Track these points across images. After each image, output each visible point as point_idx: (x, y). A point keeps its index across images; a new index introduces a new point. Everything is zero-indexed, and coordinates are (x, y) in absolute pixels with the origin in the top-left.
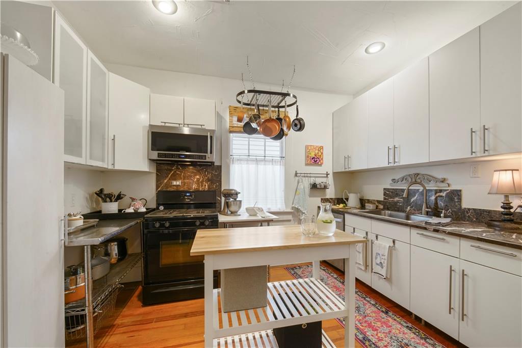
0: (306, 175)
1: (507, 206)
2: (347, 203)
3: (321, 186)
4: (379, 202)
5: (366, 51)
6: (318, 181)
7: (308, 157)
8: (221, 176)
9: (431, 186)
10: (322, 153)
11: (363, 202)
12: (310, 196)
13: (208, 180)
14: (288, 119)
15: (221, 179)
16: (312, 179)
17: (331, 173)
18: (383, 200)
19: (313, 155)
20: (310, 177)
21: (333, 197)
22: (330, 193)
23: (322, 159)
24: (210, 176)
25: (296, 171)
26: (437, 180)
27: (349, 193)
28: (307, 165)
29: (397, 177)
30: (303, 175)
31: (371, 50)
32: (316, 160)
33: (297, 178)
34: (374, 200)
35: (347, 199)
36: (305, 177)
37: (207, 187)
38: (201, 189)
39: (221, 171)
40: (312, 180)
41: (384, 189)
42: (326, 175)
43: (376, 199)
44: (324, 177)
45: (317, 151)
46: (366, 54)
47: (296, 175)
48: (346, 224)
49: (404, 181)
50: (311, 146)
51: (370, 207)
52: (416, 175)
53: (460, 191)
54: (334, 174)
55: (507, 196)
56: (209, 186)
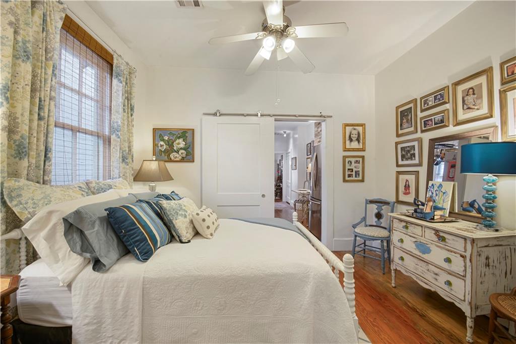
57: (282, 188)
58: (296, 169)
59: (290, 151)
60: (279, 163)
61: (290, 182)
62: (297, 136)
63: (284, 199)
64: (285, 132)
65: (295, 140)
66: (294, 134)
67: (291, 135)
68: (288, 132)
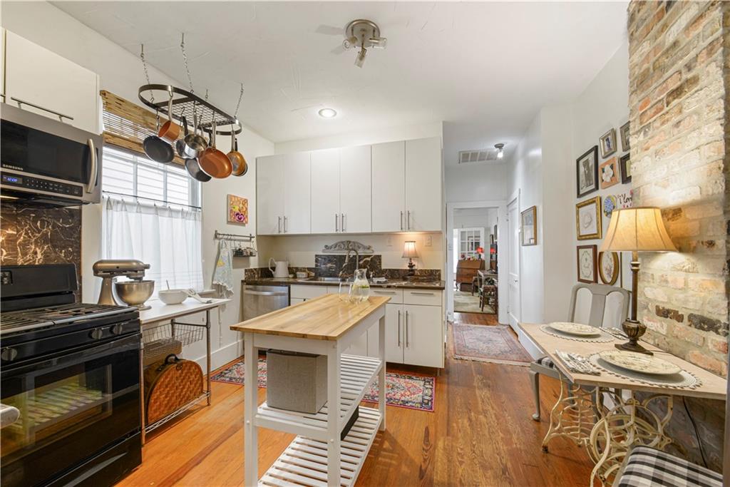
0: (230, 238)
1: (411, 266)
2: (273, 273)
3: (247, 252)
4: (310, 269)
5: (320, 112)
6: (244, 246)
7: (231, 211)
8: (80, 231)
9: (361, 252)
10: (247, 209)
11: (293, 271)
12: (234, 267)
13: (45, 240)
14: (238, 157)
15: (80, 238)
16: (237, 243)
17: (254, 235)
18: (314, 267)
19: (236, 210)
20: (235, 240)
21: (257, 267)
22: (254, 263)
23: (247, 216)
24: (48, 230)
25: (216, 231)
26: (365, 248)
27: (277, 261)
28: (229, 222)
29: (329, 245)
30: (226, 237)
31: (324, 113)
32: (239, 218)
33: (217, 241)
34: (304, 268)
35: (274, 269)
36: (227, 239)
37: (39, 256)
38: (20, 262)
39: (80, 221)
40: (237, 245)
41: (316, 256)
42: (249, 238)
43: (307, 267)
44: (247, 241)
45: (241, 206)
46: (318, 114)
47: (216, 236)
48: (291, 296)
49: (337, 248)
50: (234, 196)
51: (302, 276)
52: (349, 242)
53: (380, 256)
54: (258, 236)
55: (411, 259)
56: (46, 255)
57: (497, 288)
58: (536, 243)
59: (515, 194)
60: (493, 233)
61: (516, 276)
62: (537, 152)
63: (502, 318)
64: (500, 146)
65: (530, 163)
66: (527, 149)
67: (520, 152)
68: (509, 143)
